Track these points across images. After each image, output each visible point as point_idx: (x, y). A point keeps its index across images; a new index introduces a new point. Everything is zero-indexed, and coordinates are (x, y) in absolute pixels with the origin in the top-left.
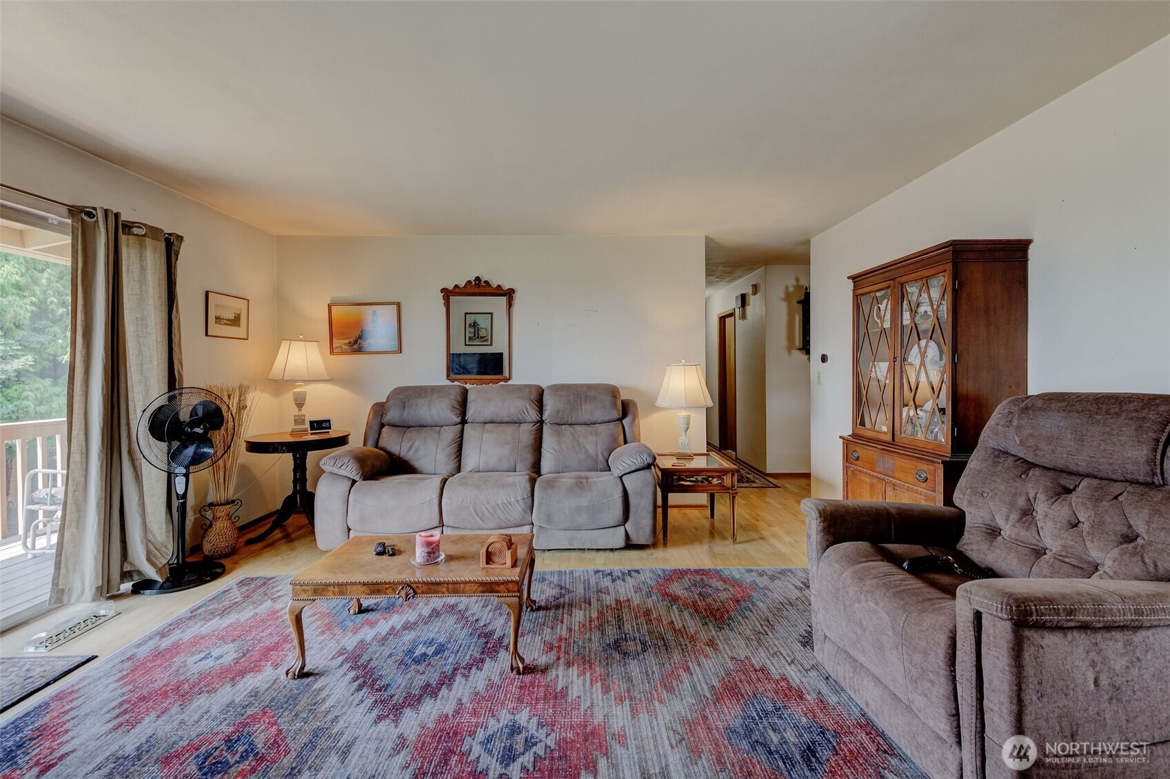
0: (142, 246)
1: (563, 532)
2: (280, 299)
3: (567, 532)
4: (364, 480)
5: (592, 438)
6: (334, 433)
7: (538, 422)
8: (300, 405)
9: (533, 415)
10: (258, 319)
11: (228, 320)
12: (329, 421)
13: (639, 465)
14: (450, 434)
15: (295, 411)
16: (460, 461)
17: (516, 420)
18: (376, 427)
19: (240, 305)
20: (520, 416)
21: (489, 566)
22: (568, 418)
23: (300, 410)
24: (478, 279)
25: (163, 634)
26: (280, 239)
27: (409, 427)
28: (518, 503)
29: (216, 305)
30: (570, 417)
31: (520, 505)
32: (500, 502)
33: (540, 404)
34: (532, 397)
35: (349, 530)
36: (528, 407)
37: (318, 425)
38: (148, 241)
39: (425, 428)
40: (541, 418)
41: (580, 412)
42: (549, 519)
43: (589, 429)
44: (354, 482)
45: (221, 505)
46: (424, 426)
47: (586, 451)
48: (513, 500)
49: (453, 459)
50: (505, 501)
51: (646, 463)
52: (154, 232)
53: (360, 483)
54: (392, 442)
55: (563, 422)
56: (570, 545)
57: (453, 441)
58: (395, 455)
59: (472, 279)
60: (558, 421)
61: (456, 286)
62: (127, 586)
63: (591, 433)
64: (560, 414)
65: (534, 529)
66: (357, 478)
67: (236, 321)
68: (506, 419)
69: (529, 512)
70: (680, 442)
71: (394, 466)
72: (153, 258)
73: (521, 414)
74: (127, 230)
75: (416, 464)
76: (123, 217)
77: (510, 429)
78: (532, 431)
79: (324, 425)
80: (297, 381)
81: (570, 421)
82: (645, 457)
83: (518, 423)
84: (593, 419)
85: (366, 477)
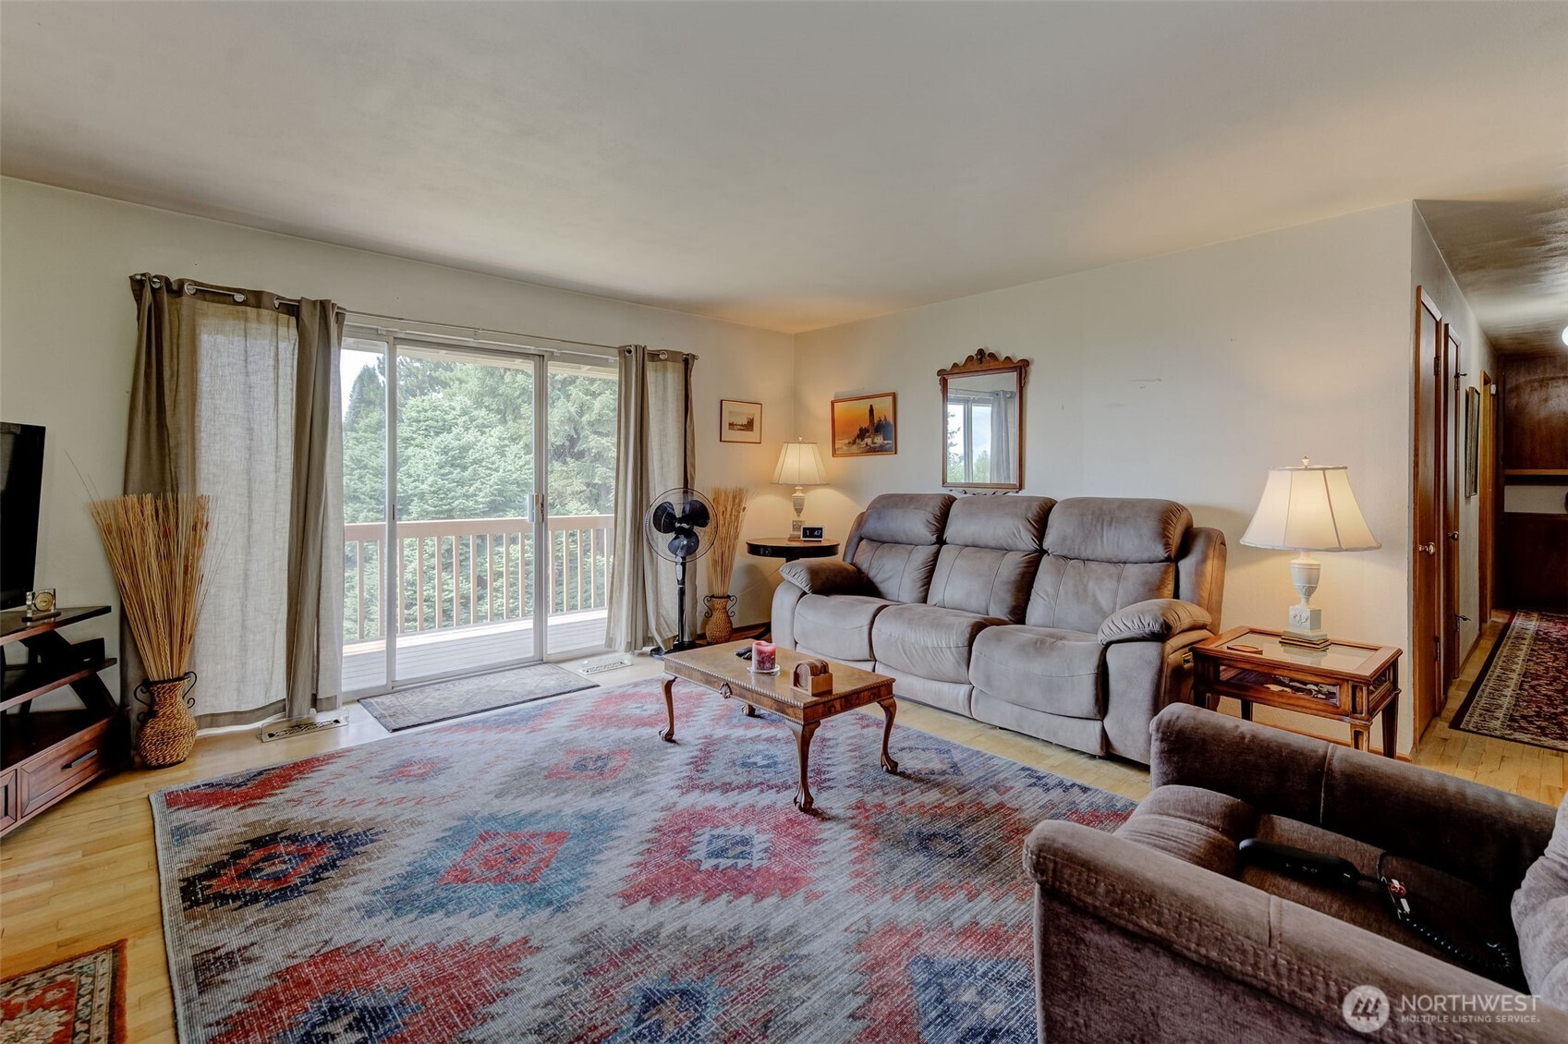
0: (665, 369)
1: (1009, 706)
2: (795, 400)
3: (1016, 708)
4: (814, 593)
5: (1109, 584)
6: (825, 542)
7: (1036, 551)
8: (799, 511)
9: (1027, 541)
10: (770, 422)
11: (742, 425)
12: (821, 529)
13: (1136, 632)
14: (923, 554)
15: (793, 516)
16: (927, 590)
17: (1005, 545)
18: (855, 540)
19: (752, 411)
20: (1010, 540)
21: (795, 688)
22: (1079, 549)
23: (799, 515)
24: (981, 352)
25: (636, 685)
26: (797, 336)
27: (884, 542)
28: (951, 651)
29: (730, 413)
30: (1083, 548)
31: (953, 655)
32: (929, 645)
33: (1040, 524)
34: (1030, 515)
35: (796, 643)
36: (1021, 529)
37: (812, 532)
38: (669, 364)
39: (899, 546)
40: (1041, 545)
41: (1099, 543)
42: (988, 680)
43: (1112, 568)
44: (804, 593)
45: (717, 598)
46: (899, 543)
47: (1096, 602)
48: (944, 645)
49: (919, 586)
50: (936, 645)
51: (1147, 630)
52: (673, 356)
53: (810, 595)
54: (866, 559)
55: (1073, 556)
56: (1021, 727)
57: (923, 564)
58: (863, 573)
59: (973, 353)
60: (1065, 553)
61: (955, 365)
62: (648, 649)
63: (1110, 576)
64: (1068, 542)
65: (974, 692)
66: (806, 590)
67: (749, 426)
68: (992, 544)
69: (965, 667)
70: (1292, 613)
71: (857, 584)
72: (673, 378)
73: (1011, 539)
74: (656, 359)
75: (883, 587)
76: (649, 348)
77: (990, 557)
78: (1021, 563)
79: (816, 533)
80: (796, 485)
81: (1084, 555)
82: (1147, 622)
83: (1005, 550)
84: (1123, 555)
85: (816, 591)
